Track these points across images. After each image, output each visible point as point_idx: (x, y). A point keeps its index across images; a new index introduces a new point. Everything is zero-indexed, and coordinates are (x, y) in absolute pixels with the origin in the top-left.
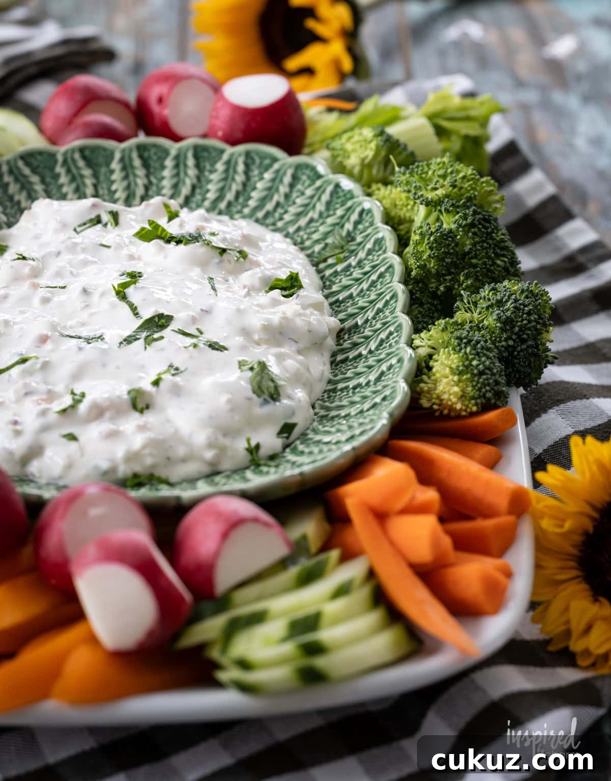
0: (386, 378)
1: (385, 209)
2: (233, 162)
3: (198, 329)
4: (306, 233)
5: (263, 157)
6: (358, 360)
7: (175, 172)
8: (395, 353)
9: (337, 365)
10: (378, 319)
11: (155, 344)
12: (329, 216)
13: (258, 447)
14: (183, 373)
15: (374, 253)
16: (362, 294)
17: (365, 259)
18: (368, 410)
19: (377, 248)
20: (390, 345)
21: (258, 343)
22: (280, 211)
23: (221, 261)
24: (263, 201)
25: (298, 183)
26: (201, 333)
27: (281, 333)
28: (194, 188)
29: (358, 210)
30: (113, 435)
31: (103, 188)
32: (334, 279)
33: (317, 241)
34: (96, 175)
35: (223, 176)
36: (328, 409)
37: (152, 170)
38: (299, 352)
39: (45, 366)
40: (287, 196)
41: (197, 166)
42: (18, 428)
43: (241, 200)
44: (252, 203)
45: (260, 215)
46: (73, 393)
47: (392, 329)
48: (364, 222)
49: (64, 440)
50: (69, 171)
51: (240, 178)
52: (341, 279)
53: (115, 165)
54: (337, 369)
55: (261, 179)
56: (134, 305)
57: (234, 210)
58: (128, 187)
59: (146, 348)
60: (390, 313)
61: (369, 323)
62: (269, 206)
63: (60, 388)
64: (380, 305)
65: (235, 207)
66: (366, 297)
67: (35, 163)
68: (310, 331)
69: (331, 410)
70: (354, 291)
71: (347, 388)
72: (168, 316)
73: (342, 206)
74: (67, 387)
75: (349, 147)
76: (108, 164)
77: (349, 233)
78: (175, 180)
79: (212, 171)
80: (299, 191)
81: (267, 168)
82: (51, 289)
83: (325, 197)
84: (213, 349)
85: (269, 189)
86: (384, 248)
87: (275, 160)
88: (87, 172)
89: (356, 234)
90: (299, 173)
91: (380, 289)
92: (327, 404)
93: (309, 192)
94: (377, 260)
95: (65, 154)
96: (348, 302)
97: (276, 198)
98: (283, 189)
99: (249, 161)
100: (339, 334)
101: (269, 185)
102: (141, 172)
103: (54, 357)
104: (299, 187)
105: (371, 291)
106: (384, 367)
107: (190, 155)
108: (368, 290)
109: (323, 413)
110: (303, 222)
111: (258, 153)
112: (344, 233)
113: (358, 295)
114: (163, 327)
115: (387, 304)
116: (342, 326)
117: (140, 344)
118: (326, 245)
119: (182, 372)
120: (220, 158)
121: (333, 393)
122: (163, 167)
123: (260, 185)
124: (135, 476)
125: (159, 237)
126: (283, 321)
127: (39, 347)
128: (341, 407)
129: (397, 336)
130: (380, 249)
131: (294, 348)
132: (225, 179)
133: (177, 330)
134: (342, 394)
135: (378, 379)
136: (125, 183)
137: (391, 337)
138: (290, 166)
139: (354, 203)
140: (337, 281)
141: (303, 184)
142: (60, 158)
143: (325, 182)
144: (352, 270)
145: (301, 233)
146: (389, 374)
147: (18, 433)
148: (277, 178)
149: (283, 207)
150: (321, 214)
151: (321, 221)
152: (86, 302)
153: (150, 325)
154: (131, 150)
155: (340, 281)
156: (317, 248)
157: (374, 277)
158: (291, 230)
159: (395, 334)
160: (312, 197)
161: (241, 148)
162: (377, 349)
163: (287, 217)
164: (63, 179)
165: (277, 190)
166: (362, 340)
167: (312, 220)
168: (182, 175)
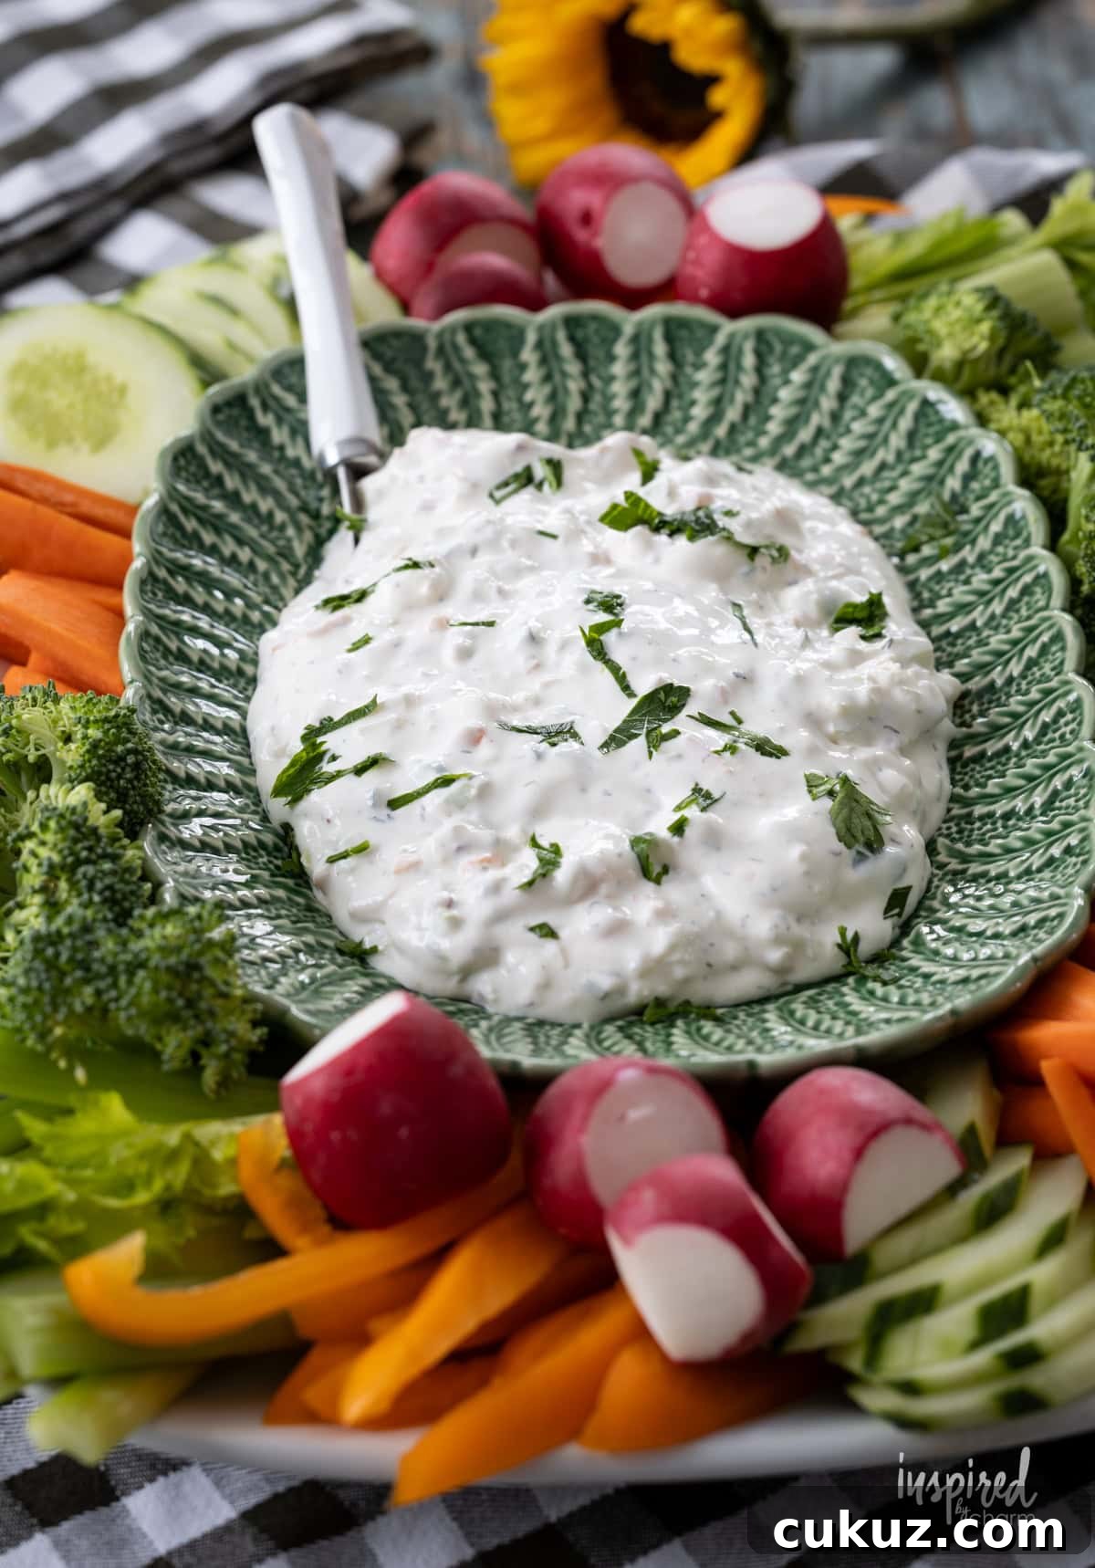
0: (1064, 804)
1: (1016, 449)
2: (734, 350)
3: (732, 713)
4: (874, 490)
5: (789, 340)
6: (1003, 759)
7: (632, 367)
8: (1076, 757)
9: (965, 765)
10: (1030, 678)
11: (666, 745)
12: (914, 460)
13: (856, 938)
14: (719, 802)
15: (1007, 542)
16: (994, 624)
17: (991, 552)
18: (1040, 870)
19: (1011, 532)
20: (1062, 737)
21: (834, 740)
22: (824, 444)
23: (752, 570)
24: (792, 425)
25: (852, 392)
26: (740, 722)
27: (871, 719)
28: (668, 396)
29: (969, 453)
30: (617, 929)
31: (509, 399)
32: (937, 588)
33: (899, 509)
34: (495, 375)
35: (719, 375)
36: (965, 859)
37: (592, 363)
38: (904, 751)
39: (486, 792)
40: (835, 417)
41: (673, 356)
42: (455, 912)
43: (753, 421)
44: (774, 428)
45: (789, 450)
46: (534, 843)
47: (1061, 704)
48: (981, 477)
49: (533, 937)
50: (448, 367)
51: (748, 380)
52: (950, 589)
53: (528, 355)
54: (966, 774)
55: (787, 382)
56: (620, 668)
57: (742, 439)
58: (553, 397)
59: (650, 754)
60: (1053, 669)
61: (1014, 684)
62: (805, 435)
63: (513, 832)
64: (1031, 652)
65: (743, 433)
66: (1003, 630)
67: (389, 354)
68: (919, 712)
69: (970, 862)
70: (979, 616)
71: (991, 815)
72: (680, 688)
73: (938, 441)
74: (524, 831)
75: (939, 326)
76: (515, 353)
77: (954, 496)
78: (633, 384)
79: (699, 366)
80: (855, 407)
81: (796, 362)
82: (469, 628)
83: (905, 423)
84: (763, 754)
85: (801, 402)
86: (1025, 534)
87: (809, 347)
88: (480, 369)
89: (967, 499)
90: (855, 373)
91: (1029, 618)
92: (960, 846)
93: (874, 411)
94: (1014, 558)
95: (440, 335)
96: (970, 638)
97: (815, 419)
98: (828, 403)
99: (764, 348)
100: (962, 702)
101: (801, 394)
102: (573, 368)
103: (498, 774)
104: (855, 399)
105: (1010, 618)
106: (1058, 782)
107: (658, 335)
108: (1004, 615)
109: (954, 865)
110: (868, 468)
111: (779, 333)
112: (946, 496)
113: (986, 624)
114: (674, 710)
115: (1044, 650)
116: (964, 687)
117: (639, 744)
118: (915, 518)
119: (716, 801)
120: (710, 342)
121: (967, 823)
122: (611, 358)
123: (785, 394)
124: (660, 1002)
125: (641, 521)
126: (873, 697)
127: (468, 752)
128: (988, 857)
129: (1074, 720)
130: (1017, 535)
131: (893, 745)
132: (723, 381)
133: (697, 716)
134: (985, 829)
135: (1048, 805)
136: (547, 389)
137: (1062, 721)
138: (837, 361)
139: (960, 440)
140: (944, 592)
141: (862, 394)
142: (432, 344)
143: (904, 393)
144: (969, 571)
145: (867, 490)
146: (1069, 797)
147: (456, 924)
148: (815, 383)
149: (828, 437)
150: (899, 455)
151: (900, 469)
152: (534, 657)
153: (652, 707)
154: (553, 326)
155: (950, 595)
156: (899, 522)
157: (1013, 593)
158: (848, 482)
159: (1069, 717)
160: (880, 421)
161: (748, 324)
162: (1037, 740)
163: (838, 458)
164: (440, 383)
165: (817, 404)
166: (1007, 720)
167: (883, 466)
168: (645, 372)
